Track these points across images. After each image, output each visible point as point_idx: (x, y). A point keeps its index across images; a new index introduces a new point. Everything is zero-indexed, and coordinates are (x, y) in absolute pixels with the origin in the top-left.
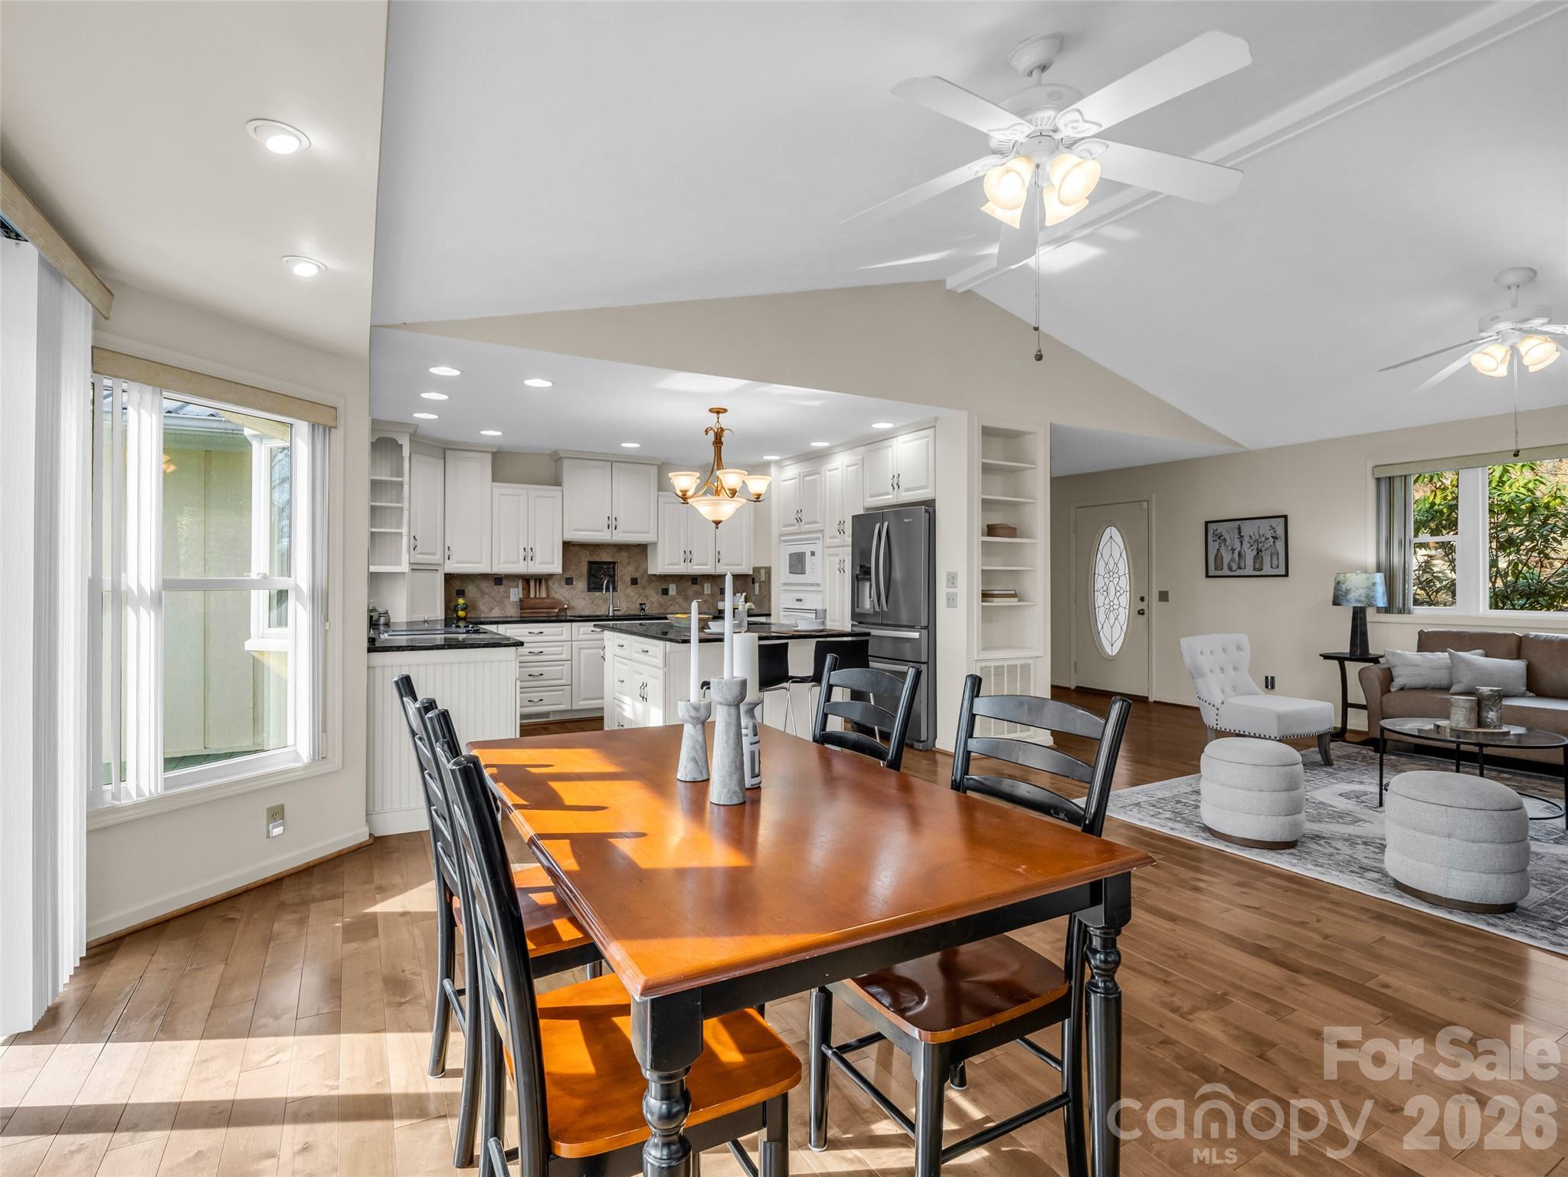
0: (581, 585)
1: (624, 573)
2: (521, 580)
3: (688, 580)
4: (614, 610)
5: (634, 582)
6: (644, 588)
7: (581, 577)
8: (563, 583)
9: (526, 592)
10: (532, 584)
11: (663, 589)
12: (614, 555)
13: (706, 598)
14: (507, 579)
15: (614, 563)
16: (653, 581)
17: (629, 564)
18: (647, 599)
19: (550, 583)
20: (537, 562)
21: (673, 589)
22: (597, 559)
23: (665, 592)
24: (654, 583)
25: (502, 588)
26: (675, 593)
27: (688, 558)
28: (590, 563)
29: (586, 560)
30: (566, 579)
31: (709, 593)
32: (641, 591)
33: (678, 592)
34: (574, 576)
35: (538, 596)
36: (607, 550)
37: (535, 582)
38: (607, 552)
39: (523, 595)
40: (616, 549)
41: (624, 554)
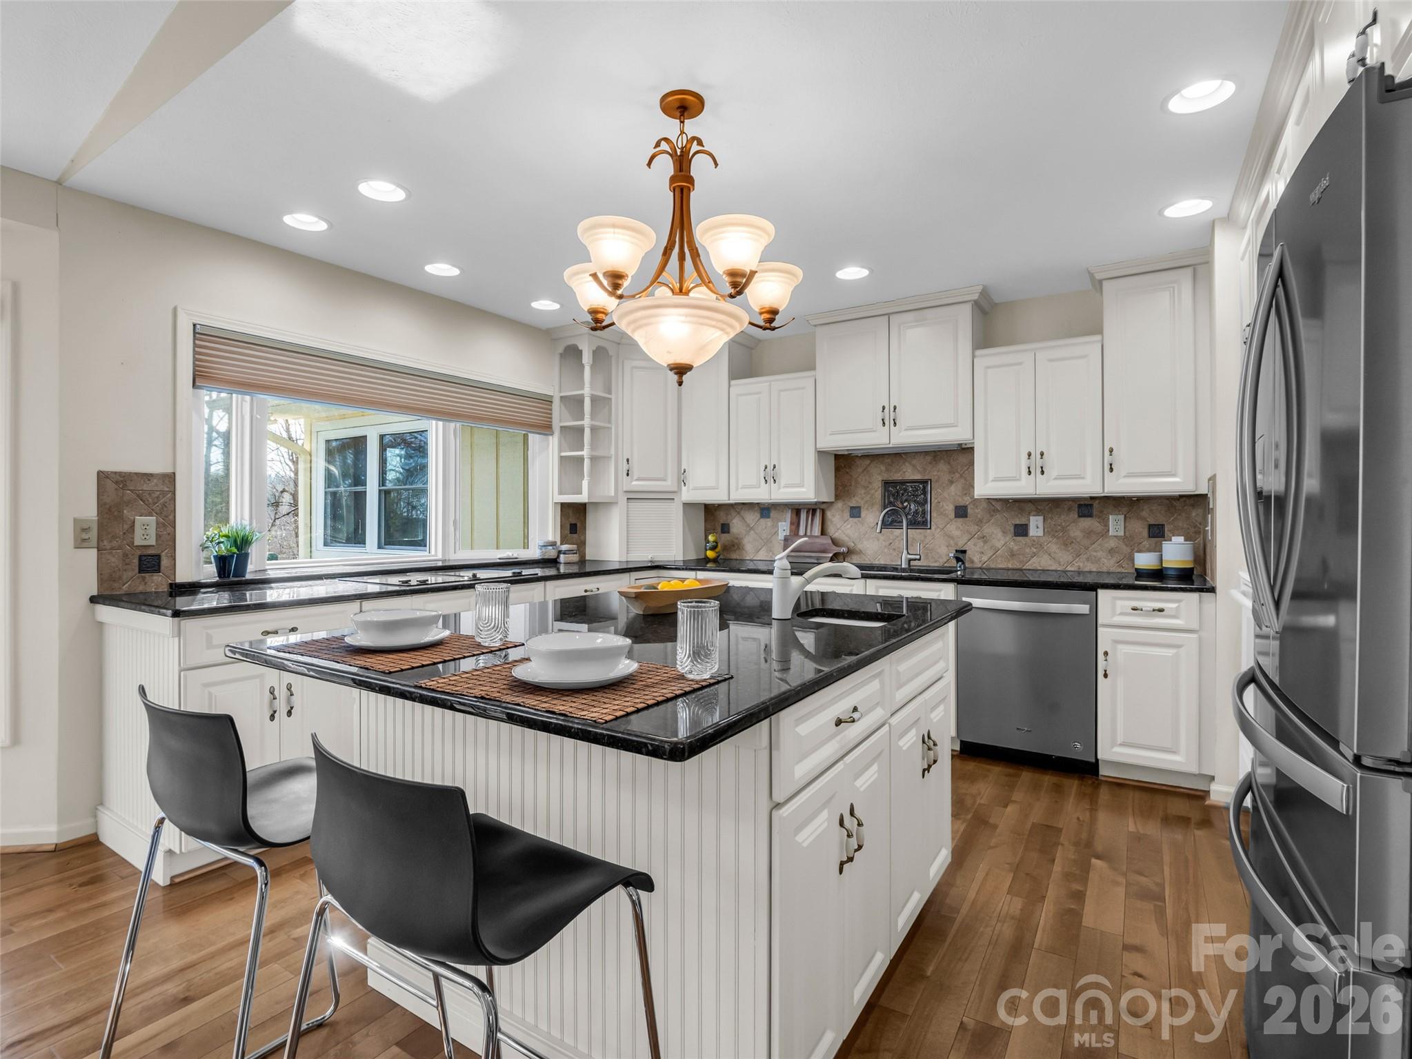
0: (873, 516)
1: (943, 500)
2: (790, 511)
3: (1070, 509)
4: (910, 560)
5: (961, 512)
6: (980, 523)
7: (872, 505)
8: (847, 514)
9: (794, 527)
10: (803, 516)
11: (1016, 526)
12: (925, 470)
13: (1112, 544)
14: (775, 509)
15: (924, 482)
16: (996, 511)
17: (951, 482)
18: (985, 542)
19: (829, 514)
20: (782, 485)
21: (1036, 526)
22: (897, 477)
23: (1022, 531)
24: (998, 516)
25: (769, 522)
26: (1040, 533)
27: (1037, 465)
28: (886, 484)
29: (880, 479)
30: (851, 507)
31: (1121, 533)
32: (974, 528)
33: (1049, 531)
34: (861, 503)
35: (808, 534)
36: (914, 462)
37: (807, 512)
38: (914, 466)
39: (791, 531)
40: (929, 458)
41: (943, 466)
